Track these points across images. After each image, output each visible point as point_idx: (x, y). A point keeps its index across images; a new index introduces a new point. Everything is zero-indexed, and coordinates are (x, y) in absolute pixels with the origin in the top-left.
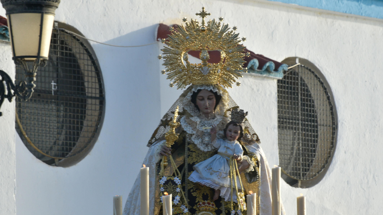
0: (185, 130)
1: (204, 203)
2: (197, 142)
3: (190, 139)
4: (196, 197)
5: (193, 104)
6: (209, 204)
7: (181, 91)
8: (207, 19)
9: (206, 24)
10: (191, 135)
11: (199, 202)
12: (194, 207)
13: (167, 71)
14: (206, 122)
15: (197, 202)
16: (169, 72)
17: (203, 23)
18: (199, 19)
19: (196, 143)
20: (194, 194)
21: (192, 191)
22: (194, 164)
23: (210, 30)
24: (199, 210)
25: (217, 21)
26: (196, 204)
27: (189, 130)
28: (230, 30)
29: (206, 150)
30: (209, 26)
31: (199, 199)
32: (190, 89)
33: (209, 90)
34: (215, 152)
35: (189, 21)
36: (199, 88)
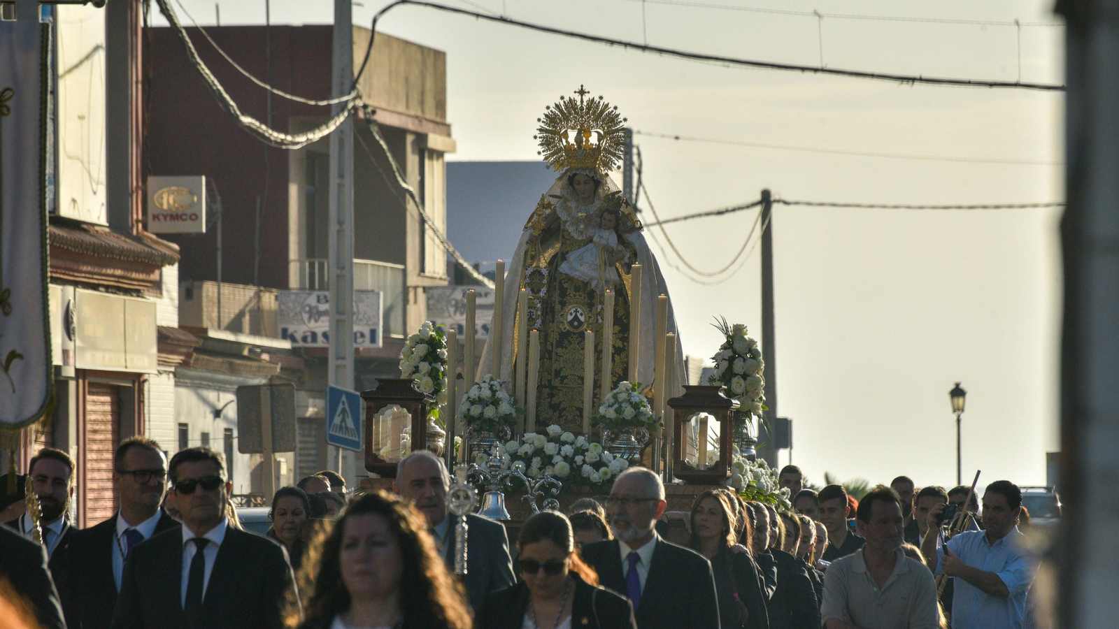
0: (560, 216)
1: (575, 296)
2: (571, 229)
3: (564, 226)
4: (567, 289)
5: (571, 188)
6: (581, 296)
7: (558, 175)
8: (586, 98)
9: (585, 103)
10: (566, 222)
11: (570, 294)
12: (564, 300)
13: (543, 151)
14: (583, 208)
15: (568, 293)
16: (545, 153)
17: (582, 101)
18: (578, 98)
19: (570, 231)
20: (566, 286)
21: (563, 281)
22: (567, 252)
23: (589, 108)
24: (570, 302)
25: (597, 99)
26: (567, 295)
27: (563, 216)
28: (610, 110)
29: (580, 238)
30: (588, 104)
31: (571, 292)
32: (567, 171)
33: (585, 174)
34: (590, 240)
35: (567, 99)
36: (574, 172)
